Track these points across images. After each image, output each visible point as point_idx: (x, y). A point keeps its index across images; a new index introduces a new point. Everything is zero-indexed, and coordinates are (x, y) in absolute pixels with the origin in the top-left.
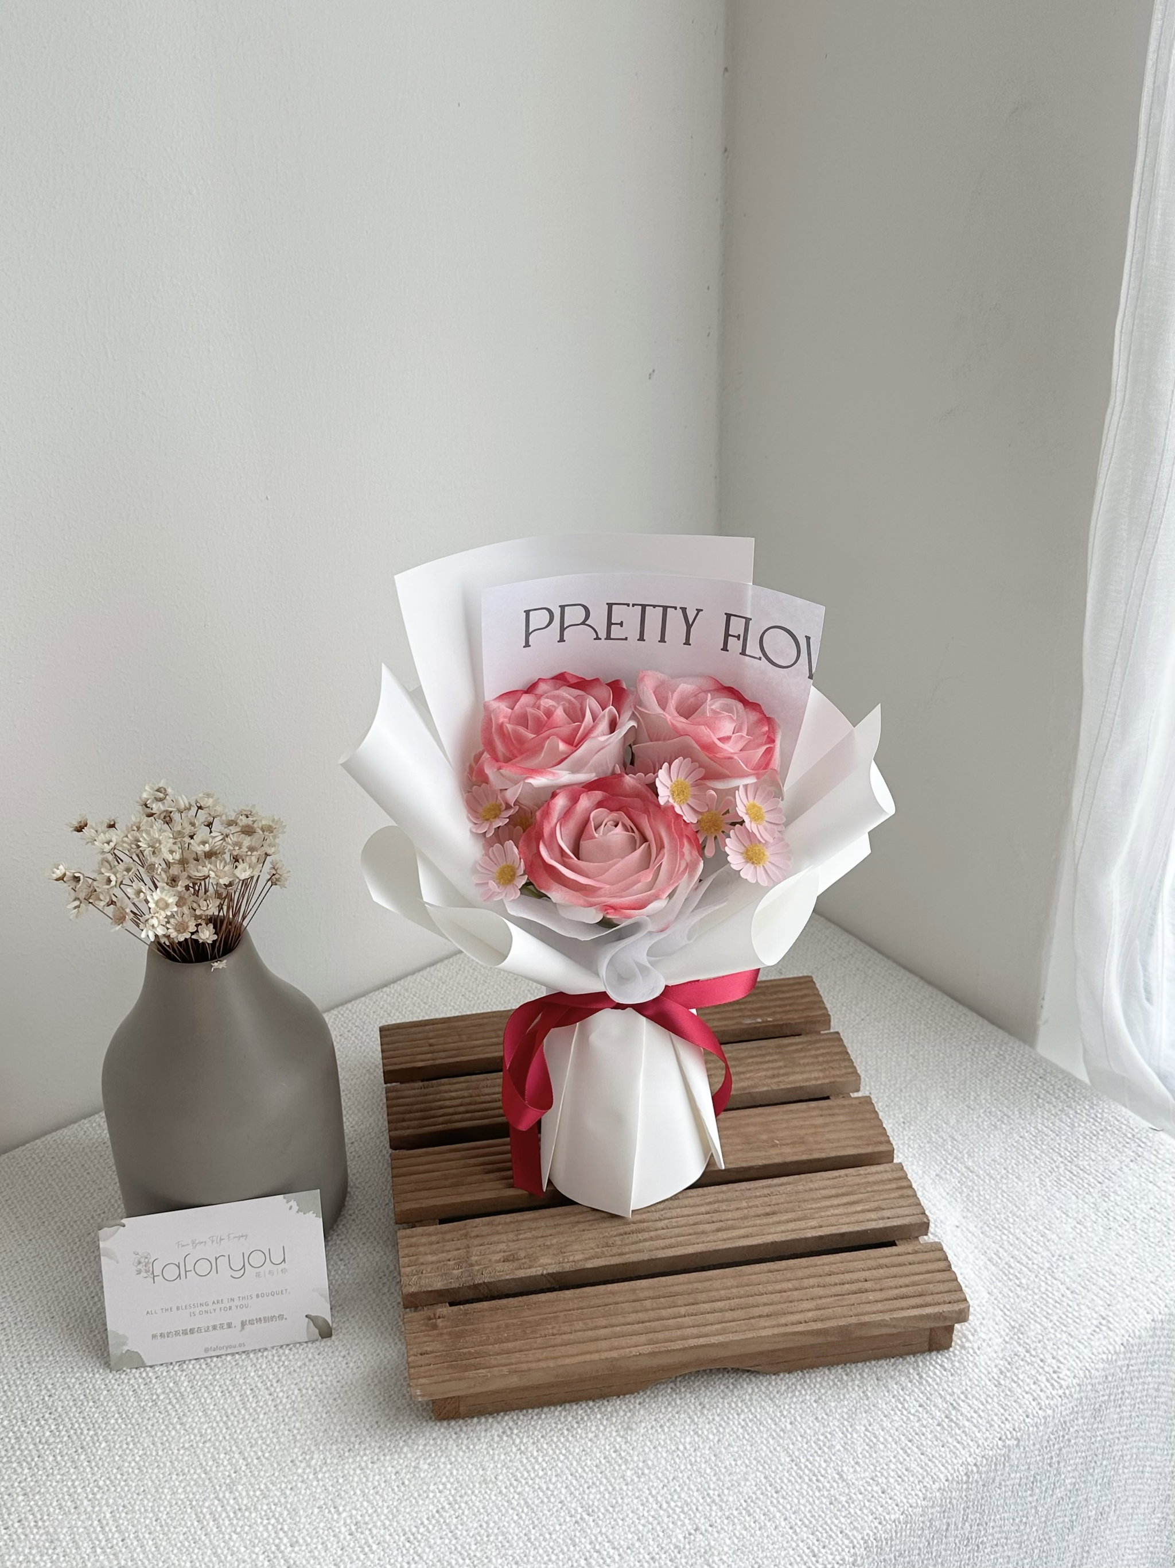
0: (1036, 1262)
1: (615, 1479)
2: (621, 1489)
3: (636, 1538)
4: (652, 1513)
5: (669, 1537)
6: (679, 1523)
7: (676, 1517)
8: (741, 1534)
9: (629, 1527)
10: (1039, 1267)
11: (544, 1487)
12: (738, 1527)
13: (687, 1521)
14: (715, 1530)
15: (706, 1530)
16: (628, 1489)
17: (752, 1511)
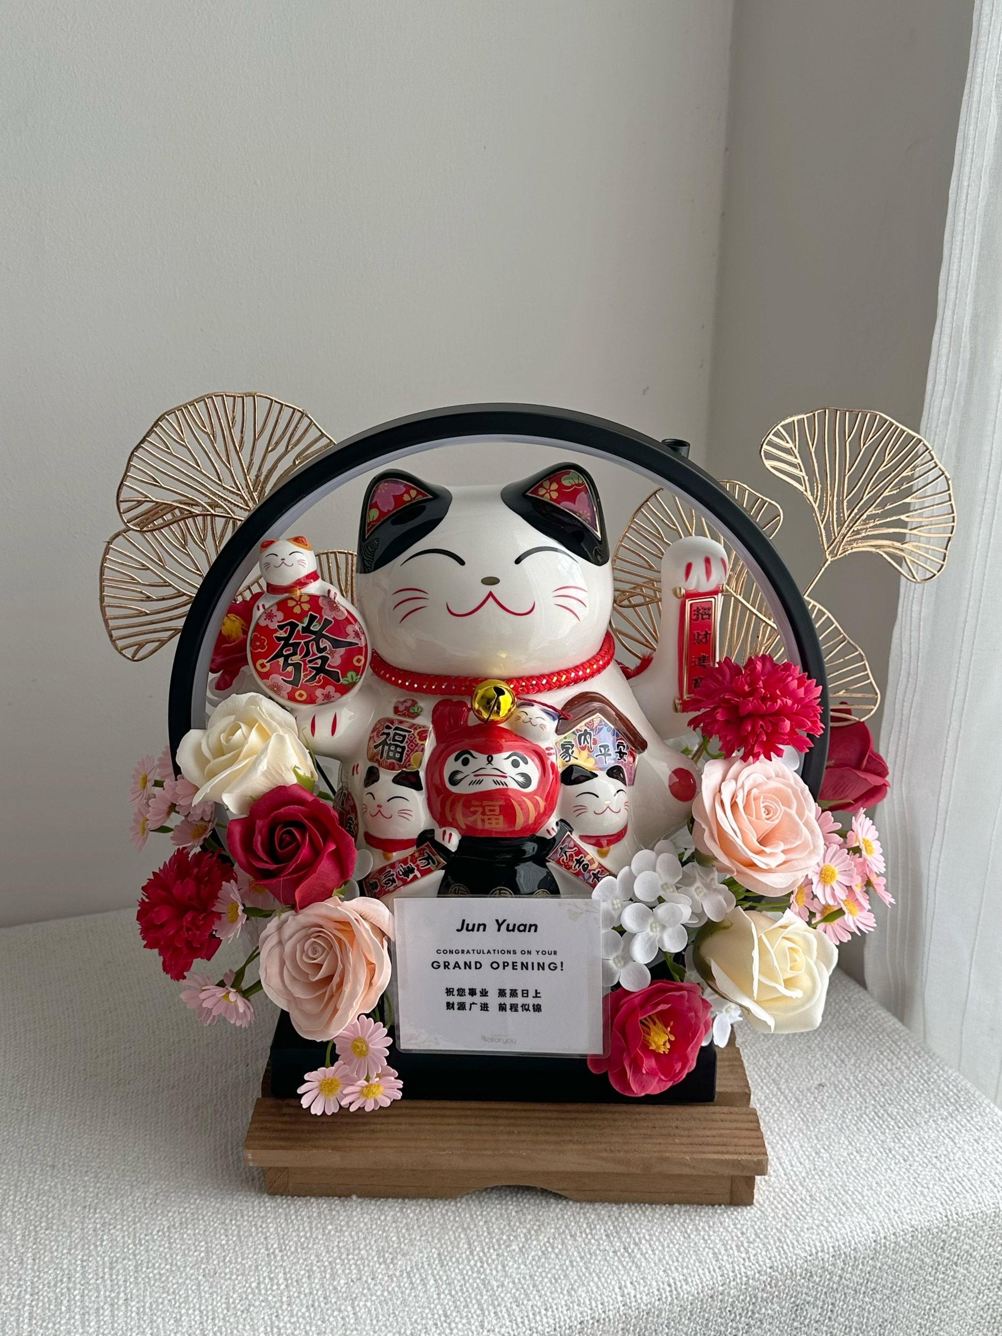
0: (795, 1169)
1: (317, 1229)
2: (317, 1237)
3: (307, 1275)
4: (330, 1260)
5: (334, 1280)
6: (347, 1271)
7: (348, 1266)
8: (393, 1289)
9: (307, 1266)
10: (795, 1172)
11: (259, 1223)
12: (394, 1285)
13: (354, 1271)
14: (373, 1282)
15: (366, 1282)
16: (322, 1239)
17: (412, 1275)
